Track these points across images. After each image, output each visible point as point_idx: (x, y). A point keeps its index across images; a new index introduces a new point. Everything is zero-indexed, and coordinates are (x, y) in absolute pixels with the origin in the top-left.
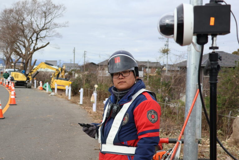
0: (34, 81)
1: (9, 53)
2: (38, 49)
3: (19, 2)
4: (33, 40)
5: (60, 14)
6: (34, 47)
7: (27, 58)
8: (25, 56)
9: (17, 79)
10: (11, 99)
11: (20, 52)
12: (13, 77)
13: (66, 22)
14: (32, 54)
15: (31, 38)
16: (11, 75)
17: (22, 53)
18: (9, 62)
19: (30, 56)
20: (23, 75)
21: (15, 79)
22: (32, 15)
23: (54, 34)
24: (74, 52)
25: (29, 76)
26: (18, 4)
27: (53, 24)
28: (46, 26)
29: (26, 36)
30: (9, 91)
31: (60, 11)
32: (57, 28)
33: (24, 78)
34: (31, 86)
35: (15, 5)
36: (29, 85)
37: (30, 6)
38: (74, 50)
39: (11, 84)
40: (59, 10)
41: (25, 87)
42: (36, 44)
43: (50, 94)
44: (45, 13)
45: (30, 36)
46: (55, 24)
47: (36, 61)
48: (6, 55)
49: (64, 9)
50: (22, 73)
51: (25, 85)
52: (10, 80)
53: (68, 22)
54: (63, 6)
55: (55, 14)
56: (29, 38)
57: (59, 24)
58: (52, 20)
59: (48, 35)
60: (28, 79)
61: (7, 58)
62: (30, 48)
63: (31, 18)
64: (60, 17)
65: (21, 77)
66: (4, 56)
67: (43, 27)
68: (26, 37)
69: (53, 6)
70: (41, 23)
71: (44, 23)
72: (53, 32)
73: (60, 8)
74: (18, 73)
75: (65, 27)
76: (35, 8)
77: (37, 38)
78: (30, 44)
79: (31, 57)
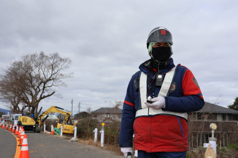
0: (43, 125)
1: (17, 102)
2: (45, 97)
3: (28, 55)
4: (40, 89)
5: (66, 66)
6: (41, 95)
7: (34, 105)
8: (31, 103)
9: (26, 123)
10: (22, 152)
11: (27, 101)
12: (20, 121)
13: (71, 73)
14: (39, 101)
15: (38, 87)
16: (19, 119)
17: (29, 101)
18: (16, 110)
19: (37, 103)
20: (32, 119)
21: (23, 124)
22: (40, 67)
23: (60, 83)
24: (72, 103)
25: (39, 120)
26: (27, 57)
27: (60, 74)
28: (53, 76)
29: (34, 85)
30: (15, 136)
31: (66, 64)
32: (63, 78)
33: (33, 123)
34: (40, 131)
35: (24, 58)
36: (38, 130)
37: (38, 59)
38: (72, 101)
39: (19, 129)
40: (65, 62)
41: (33, 132)
42: (43, 92)
43: (71, 140)
44: (52, 65)
45: (37, 86)
46: (61, 75)
47: (42, 108)
48: (14, 103)
49: (70, 62)
50: (31, 117)
51: (33, 130)
52: (17, 124)
53: (73, 73)
54: (69, 59)
55: (62, 66)
56: (36, 87)
57: (65, 74)
58: (58, 72)
59: (55, 85)
60: (37, 123)
61: (14, 106)
62: (36, 97)
63: (39, 70)
64: (66, 68)
65: (30, 121)
66: (12, 105)
67: (50, 77)
68: (33, 87)
69: (60, 59)
70: (48, 74)
71: (51, 74)
72: (59, 82)
73: (66, 61)
74: (27, 117)
75: (70, 77)
76: (43, 61)
77: (44, 87)
78: (37, 93)
79: (38, 105)
